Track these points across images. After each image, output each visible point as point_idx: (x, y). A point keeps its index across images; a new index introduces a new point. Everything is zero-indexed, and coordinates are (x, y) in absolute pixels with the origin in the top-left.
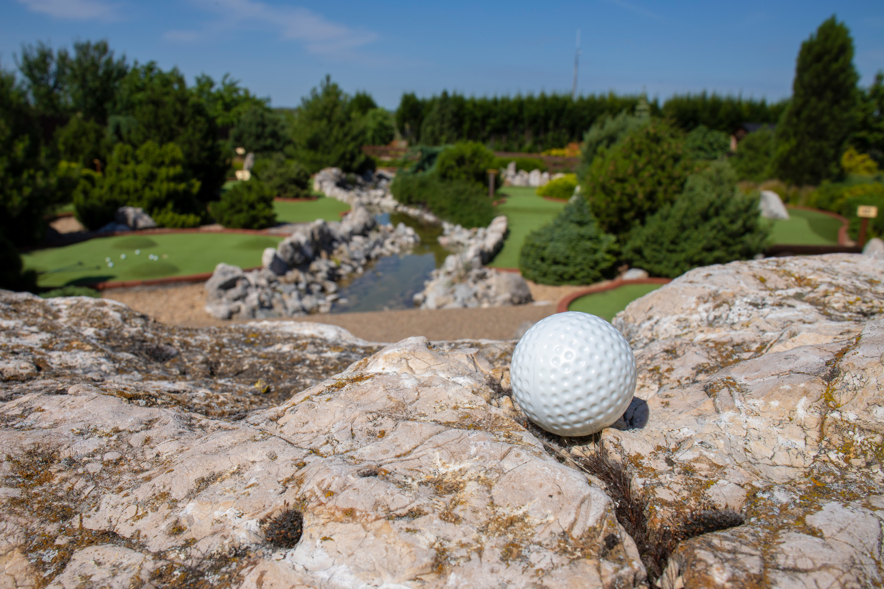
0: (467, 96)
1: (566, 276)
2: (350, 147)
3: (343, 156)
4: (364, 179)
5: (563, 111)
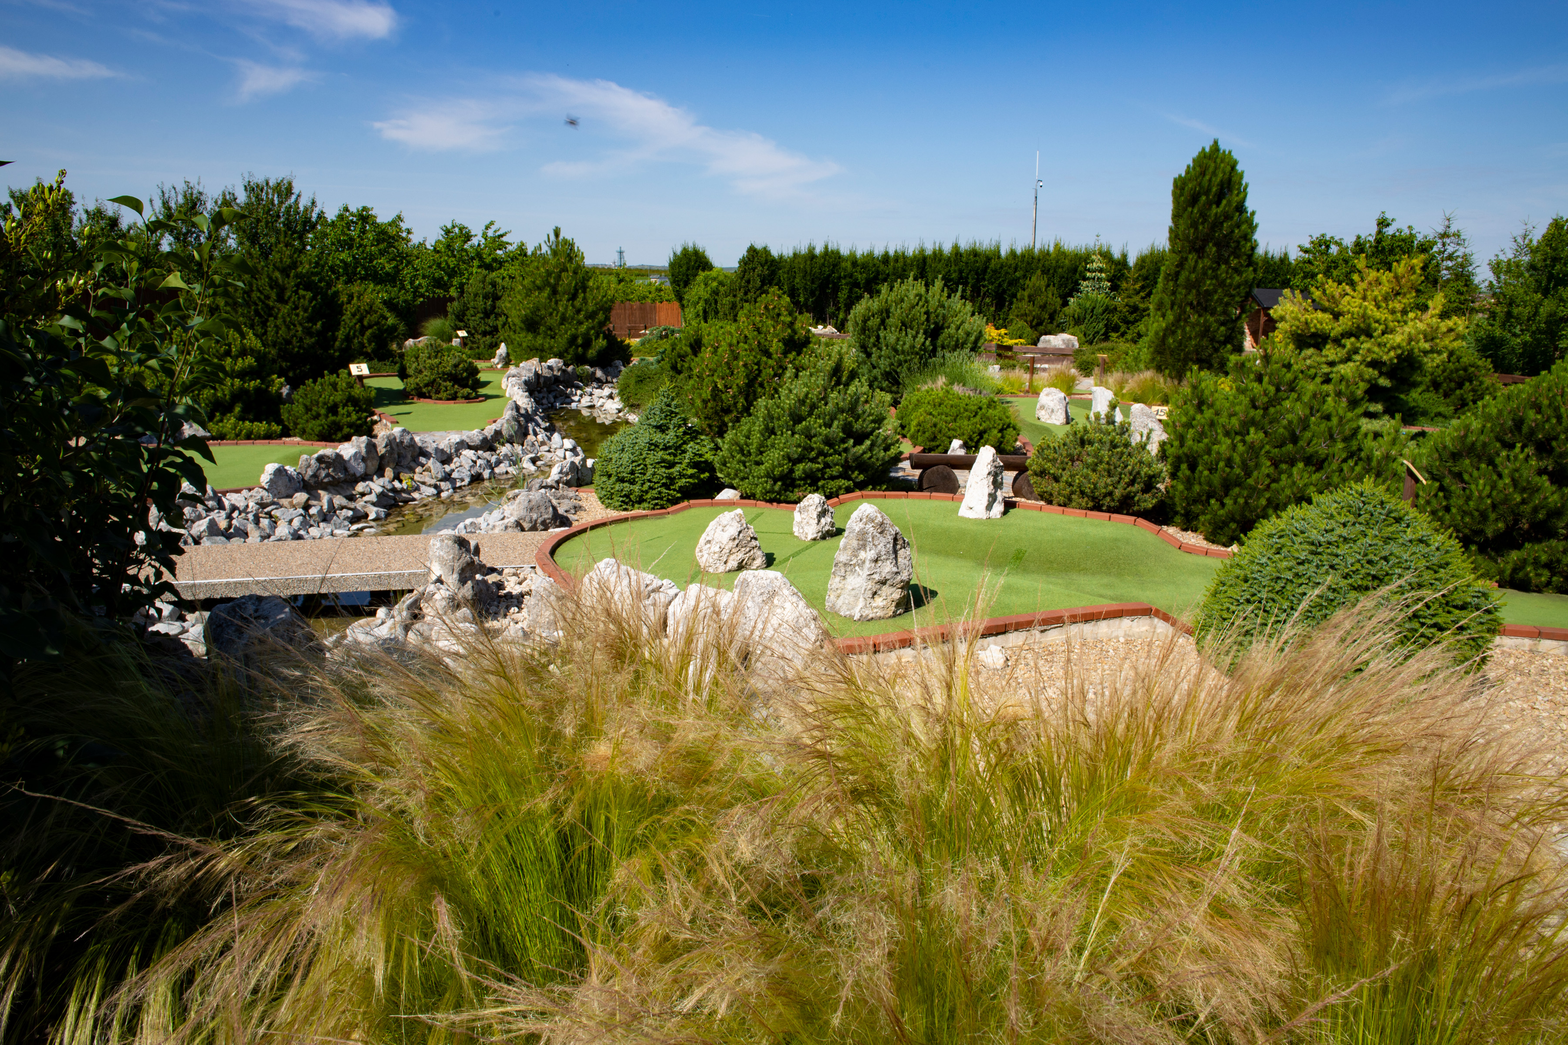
0: (845, 251)
2: (583, 328)
3: (573, 340)
4: (607, 374)
5: (985, 271)
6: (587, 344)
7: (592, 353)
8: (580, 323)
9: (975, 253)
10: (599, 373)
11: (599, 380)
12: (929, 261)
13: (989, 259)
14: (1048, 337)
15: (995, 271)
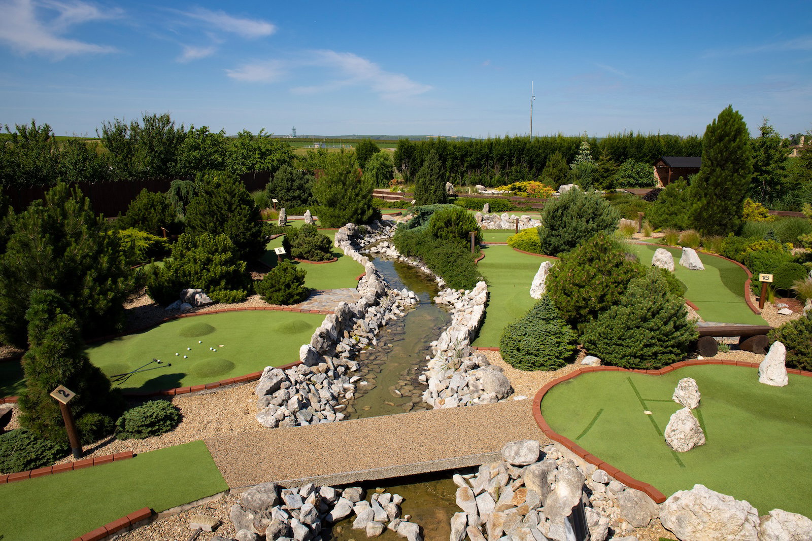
1: (537, 364)
2: (361, 205)
3: (355, 212)
4: (372, 228)
5: (523, 150)
6: (363, 213)
7: (365, 218)
8: (359, 202)
9: (517, 140)
10: (369, 228)
11: (369, 232)
12: (494, 145)
13: (525, 144)
14: (564, 186)
15: (528, 150)
